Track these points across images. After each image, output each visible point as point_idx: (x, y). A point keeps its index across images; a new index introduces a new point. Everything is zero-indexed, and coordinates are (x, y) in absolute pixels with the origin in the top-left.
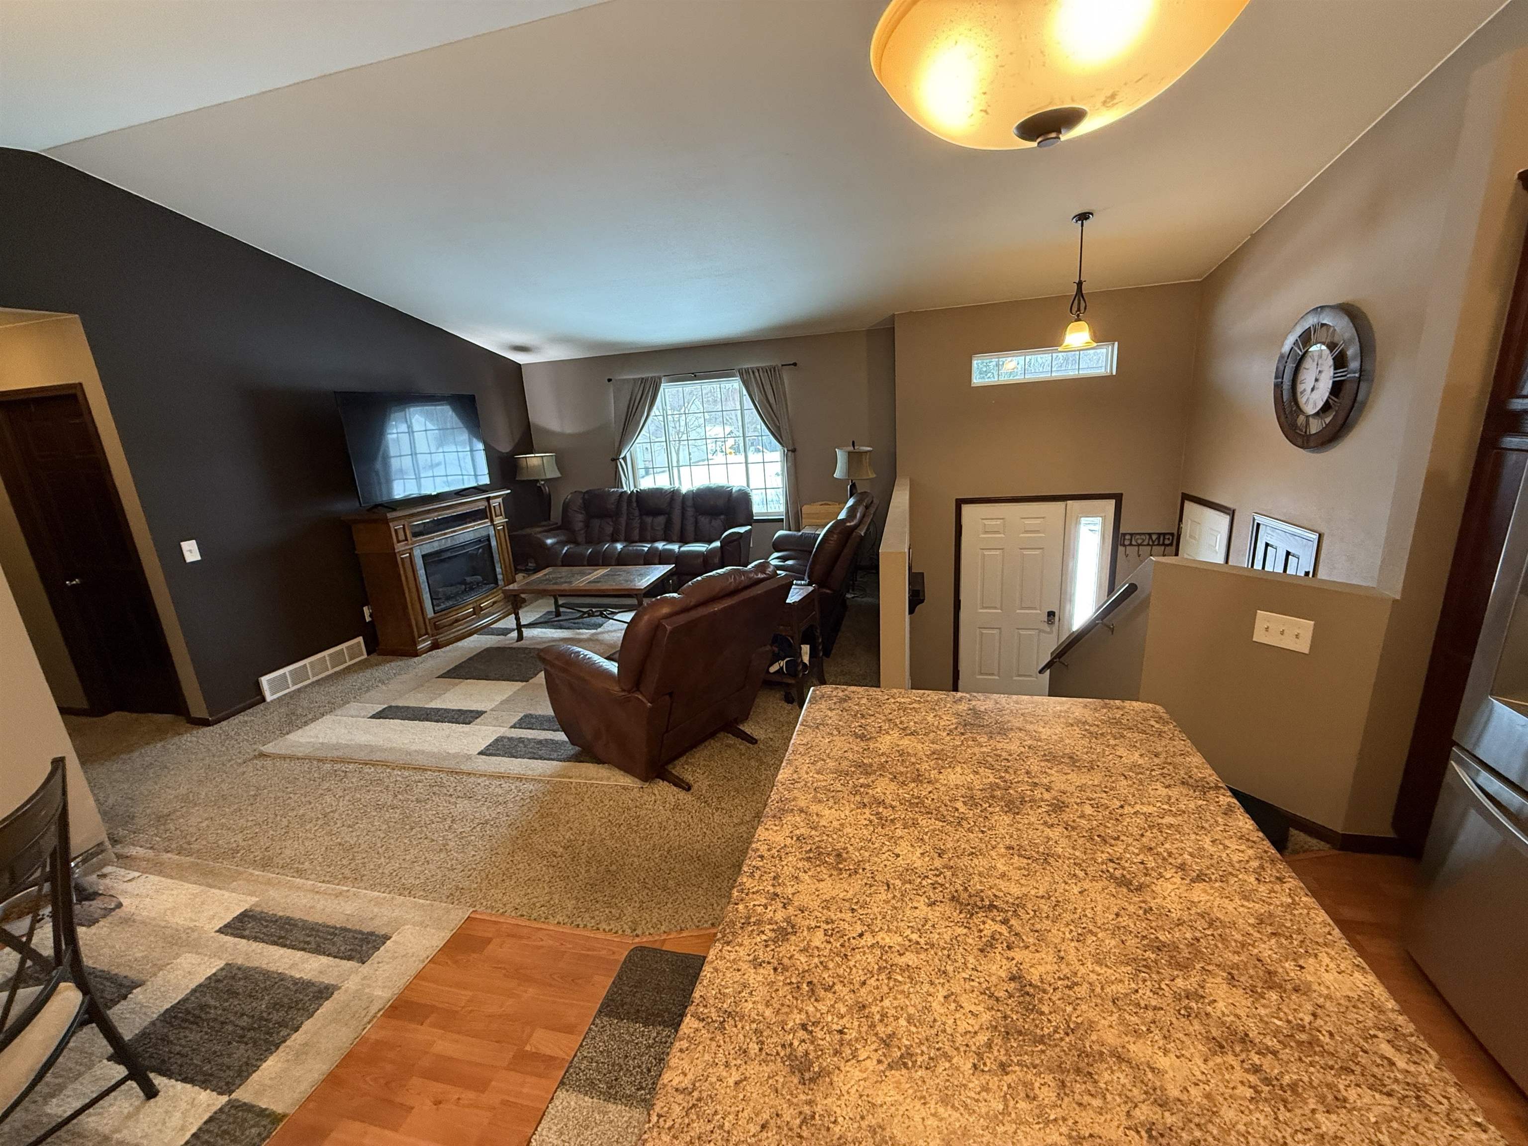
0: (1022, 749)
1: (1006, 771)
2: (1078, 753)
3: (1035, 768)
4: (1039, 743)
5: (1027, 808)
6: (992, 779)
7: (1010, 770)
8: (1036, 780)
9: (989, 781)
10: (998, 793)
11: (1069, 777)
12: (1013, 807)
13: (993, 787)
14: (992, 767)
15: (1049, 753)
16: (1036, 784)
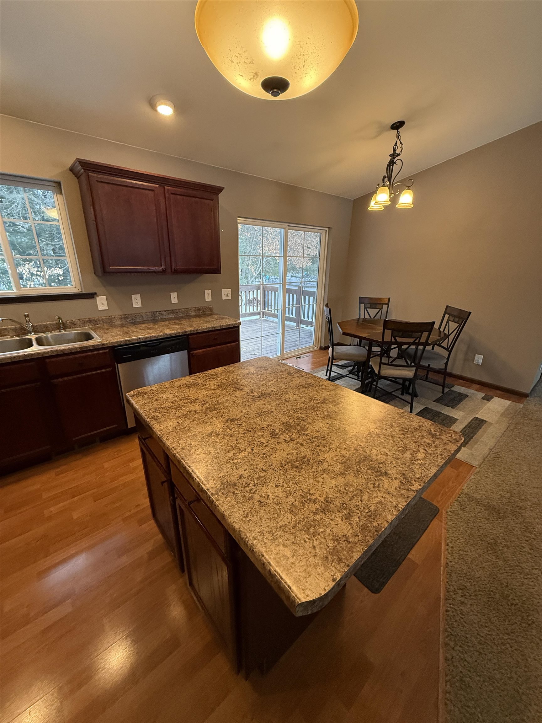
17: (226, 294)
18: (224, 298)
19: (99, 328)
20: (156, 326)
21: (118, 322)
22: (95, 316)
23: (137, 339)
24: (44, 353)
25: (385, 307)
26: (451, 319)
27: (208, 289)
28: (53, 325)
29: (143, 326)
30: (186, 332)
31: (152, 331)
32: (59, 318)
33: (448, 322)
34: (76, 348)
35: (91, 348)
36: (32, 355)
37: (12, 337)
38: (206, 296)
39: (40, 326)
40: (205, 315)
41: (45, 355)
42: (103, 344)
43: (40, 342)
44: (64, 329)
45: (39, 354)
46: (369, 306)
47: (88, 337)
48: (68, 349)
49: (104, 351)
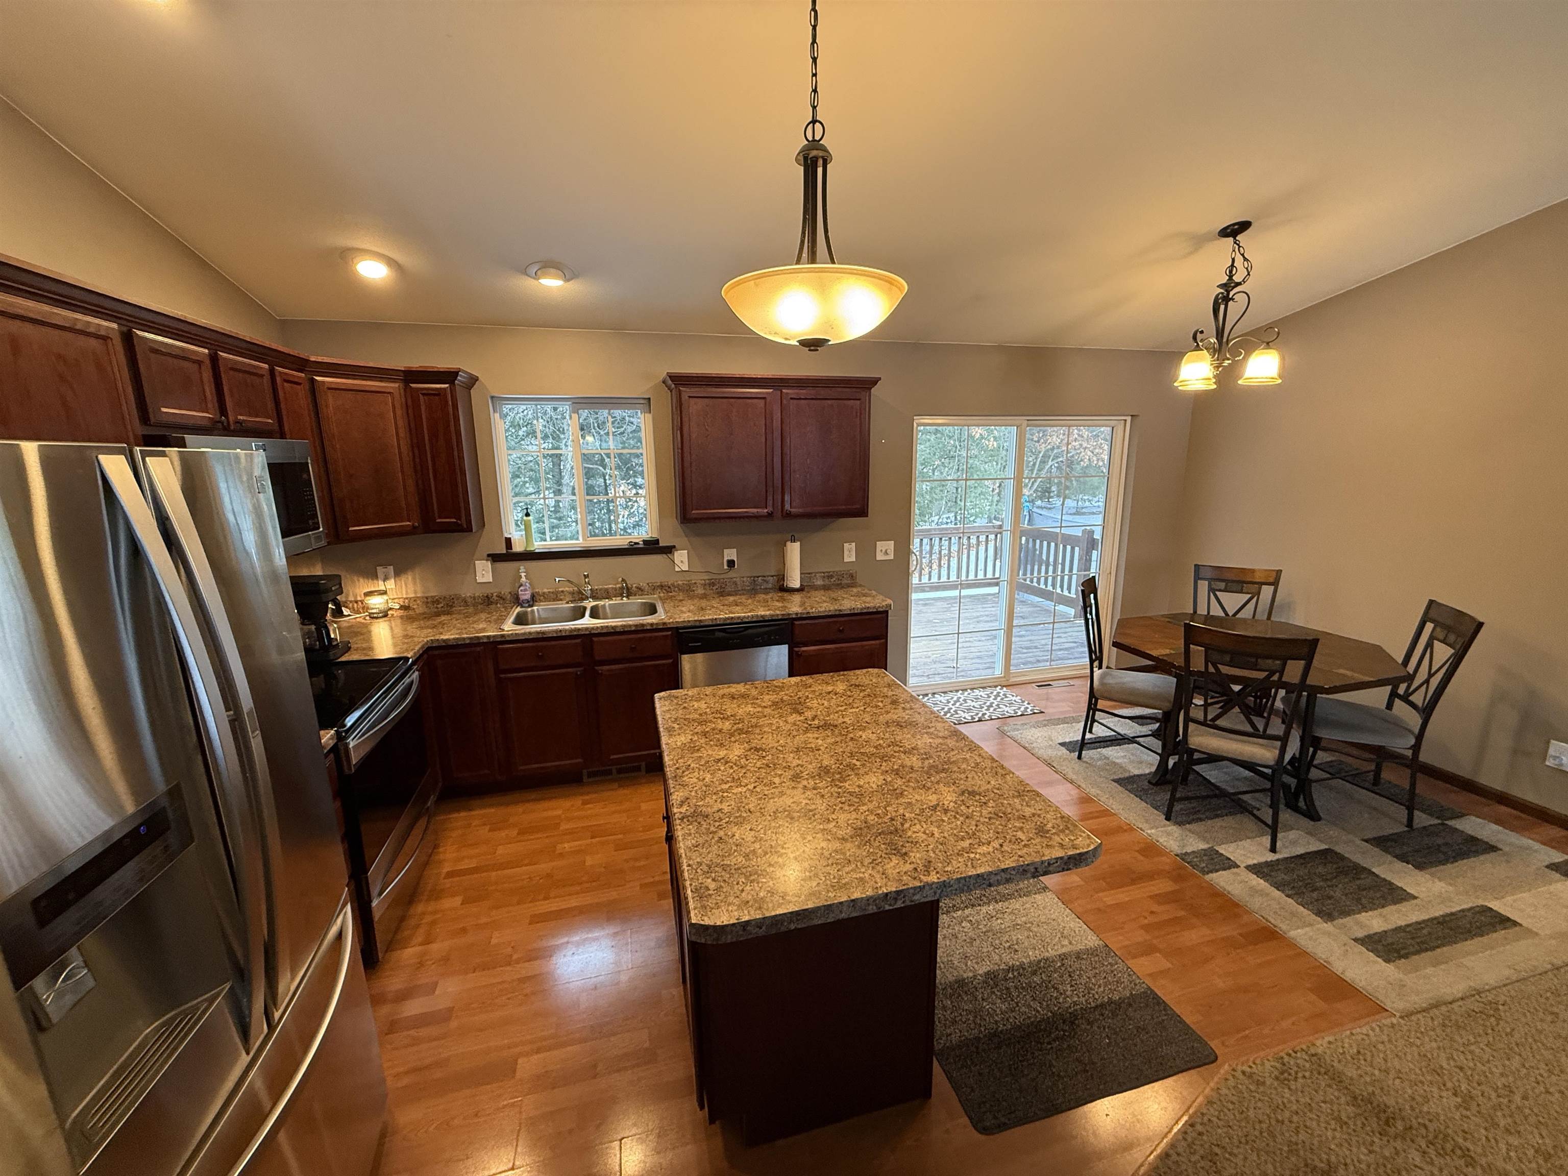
0: (834, 816)
1: (839, 793)
2: (787, 824)
3: (819, 801)
4: (821, 827)
5: (816, 772)
6: (846, 784)
7: (836, 795)
8: (815, 792)
9: (848, 783)
10: (838, 776)
11: (792, 800)
12: (825, 771)
13: (843, 780)
14: (851, 794)
15: (810, 819)
16: (814, 789)
17: (885, 550)
18: (880, 557)
19: (672, 596)
20: (750, 601)
21: (700, 591)
22: (670, 580)
23: (712, 620)
24: (593, 628)
25: (1267, 591)
26: (1440, 634)
27: (850, 542)
28: (616, 589)
29: (731, 599)
30: (789, 614)
31: (738, 608)
32: (623, 580)
33: (1429, 645)
34: (630, 626)
35: (649, 628)
36: (579, 630)
37: (567, 603)
38: (846, 553)
39: (601, 590)
40: (840, 586)
41: (593, 632)
42: (664, 624)
43: (595, 614)
44: (627, 597)
45: (587, 629)
46: (1222, 585)
47: (653, 610)
48: (621, 626)
49: (664, 633)
